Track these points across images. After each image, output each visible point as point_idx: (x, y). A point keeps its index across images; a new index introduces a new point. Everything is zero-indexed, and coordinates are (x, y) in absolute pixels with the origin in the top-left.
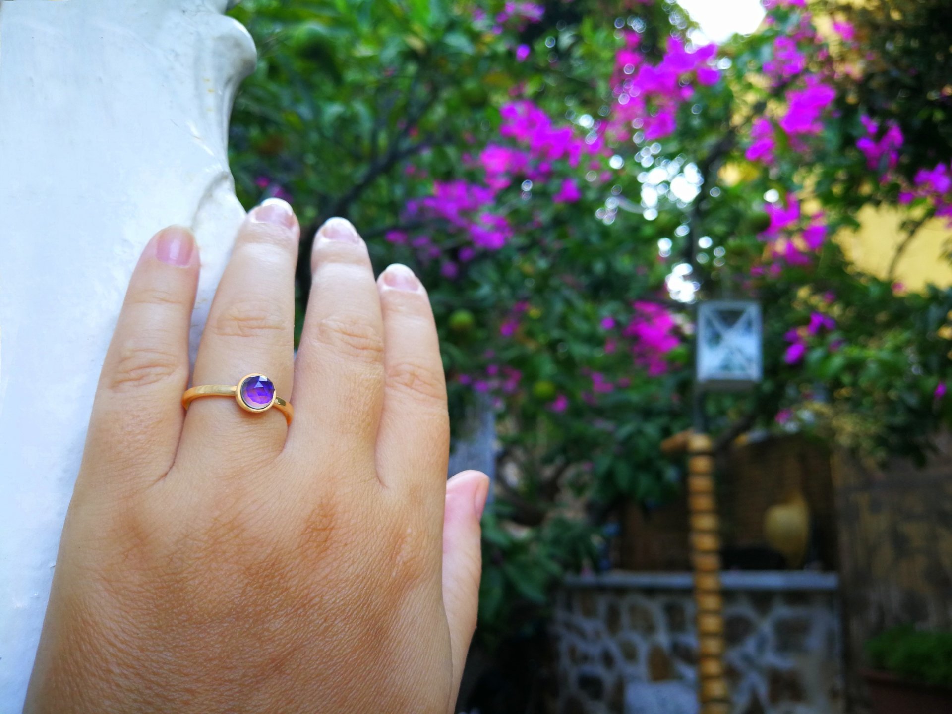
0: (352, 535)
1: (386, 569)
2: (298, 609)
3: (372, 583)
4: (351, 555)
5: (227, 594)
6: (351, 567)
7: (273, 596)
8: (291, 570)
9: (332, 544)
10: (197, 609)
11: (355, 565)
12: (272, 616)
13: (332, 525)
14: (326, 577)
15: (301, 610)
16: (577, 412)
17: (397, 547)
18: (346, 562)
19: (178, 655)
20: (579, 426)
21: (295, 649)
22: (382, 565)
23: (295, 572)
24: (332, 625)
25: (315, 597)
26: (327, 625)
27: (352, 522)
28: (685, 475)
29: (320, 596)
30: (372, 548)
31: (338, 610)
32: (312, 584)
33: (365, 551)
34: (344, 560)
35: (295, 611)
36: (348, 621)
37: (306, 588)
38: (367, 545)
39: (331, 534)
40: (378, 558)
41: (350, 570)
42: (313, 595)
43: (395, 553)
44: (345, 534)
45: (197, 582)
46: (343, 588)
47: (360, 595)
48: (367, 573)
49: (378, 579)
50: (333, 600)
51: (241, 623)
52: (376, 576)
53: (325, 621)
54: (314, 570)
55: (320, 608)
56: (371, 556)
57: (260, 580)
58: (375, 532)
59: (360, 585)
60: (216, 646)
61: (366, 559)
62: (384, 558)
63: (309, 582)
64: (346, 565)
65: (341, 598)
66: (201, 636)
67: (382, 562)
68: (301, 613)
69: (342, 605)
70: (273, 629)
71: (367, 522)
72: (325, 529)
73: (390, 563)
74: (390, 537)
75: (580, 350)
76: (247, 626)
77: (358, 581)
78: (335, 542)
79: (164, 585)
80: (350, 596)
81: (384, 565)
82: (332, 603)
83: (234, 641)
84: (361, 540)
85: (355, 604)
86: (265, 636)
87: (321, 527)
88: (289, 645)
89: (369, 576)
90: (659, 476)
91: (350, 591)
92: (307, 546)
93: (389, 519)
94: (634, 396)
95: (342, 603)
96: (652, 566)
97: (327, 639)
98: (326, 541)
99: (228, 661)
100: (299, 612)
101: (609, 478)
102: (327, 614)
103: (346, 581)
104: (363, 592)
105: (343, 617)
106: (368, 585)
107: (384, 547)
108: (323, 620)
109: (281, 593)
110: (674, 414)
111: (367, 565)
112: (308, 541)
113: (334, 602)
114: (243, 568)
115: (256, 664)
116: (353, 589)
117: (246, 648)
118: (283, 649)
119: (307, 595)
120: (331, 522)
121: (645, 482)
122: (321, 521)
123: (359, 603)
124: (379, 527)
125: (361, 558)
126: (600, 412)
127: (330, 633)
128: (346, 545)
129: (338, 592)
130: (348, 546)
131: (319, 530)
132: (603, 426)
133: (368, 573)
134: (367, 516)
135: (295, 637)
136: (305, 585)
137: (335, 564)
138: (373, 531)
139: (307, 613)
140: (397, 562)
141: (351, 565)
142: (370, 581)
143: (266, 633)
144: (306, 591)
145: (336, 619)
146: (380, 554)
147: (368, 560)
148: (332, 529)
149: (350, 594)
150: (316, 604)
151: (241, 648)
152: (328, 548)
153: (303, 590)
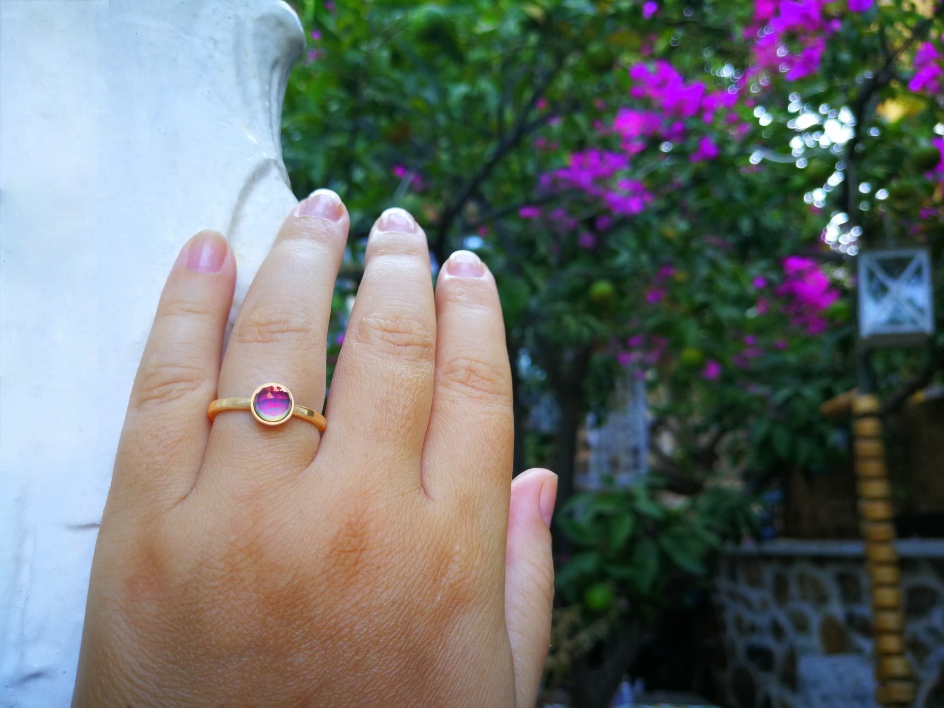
0: (387, 556)
1: (429, 593)
2: (325, 641)
3: (410, 610)
4: (385, 579)
5: (246, 626)
6: (385, 593)
7: (296, 627)
8: (315, 598)
9: (363, 567)
10: (214, 642)
11: (390, 591)
12: (295, 649)
13: (363, 545)
14: (357, 604)
15: (329, 642)
16: (728, 379)
17: (442, 567)
18: (379, 587)
19: (196, 691)
20: (732, 393)
21: (322, 686)
22: (423, 589)
23: (319, 600)
24: (364, 658)
25: (344, 627)
26: (358, 658)
27: (387, 541)
28: (851, 439)
29: (350, 626)
30: (409, 571)
31: (370, 642)
32: (340, 613)
33: (401, 574)
34: (376, 585)
35: (321, 643)
36: (383, 653)
37: (333, 617)
38: (403, 567)
39: (361, 557)
40: (419, 581)
41: (384, 596)
42: (342, 624)
43: (439, 574)
44: (377, 555)
45: (214, 612)
46: (376, 616)
47: (396, 625)
48: (404, 599)
49: (419, 605)
50: (365, 630)
51: (261, 657)
52: (415, 601)
53: (356, 653)
54: (342, 597)
55: (350, 639)
56: (409, 579)
57: (281, 610)
58: (414, 551)
59: (396, 613)
60: (236, 682)
61: (403, 583)
62: (426, 581)
63: (337, 611)
64: (380, 590)
65: (374, 628)
66: (219, 671)
67: (423, 586)
68: (328, 645)
69: (375, 636)
70: (296, 664)
71: (404, 541)
72: (354, 551)
73: (434, 587)
74: (433, 557)
75: (727, 313)
76: (269, 660)
77: (393, 608)
78: (367, 564)
79: (180, 616)
80: (384, 626)
81: (425, 589)
82: (364, 634)
83: (255, 677)
84: (397, 562)
85: (390, 634)
86: (288, 671)
87: (349, 548)
88: (315, 681)
89: (407, 602)
90: (821, 441)
91: (384, 620)
92: (333, 571)
93: (431, 536)
94: (791, 358)
95: (376, 633)
96: (822, 534)
97: (359, 674)
98: (356, 564)
99: (249, 699)
100: (326, 644)
101: (766, 443)
102: (358, 646)
103: (379, 608)
104: (401, 619)
105: (377, 650)
106: (405, 613)
107: (425, 569)
108: (353, 653)
109: (305, 623)
110: (837, 374)
111: (404, 590)
112: (335, 565)
113: (367, 631)
114: (262, 597)
115: (279, 703)
116: (387, 617)
117: (267, 684)
118: (308, 686)
119: (336, 624)
120: (361, 542)
121: (806, 448)
122: (349, 542)
123: (395, 633)
124: (419, 546)
125: (397, 582)
126: (755, 376)
127: (362, 668)
128: (379, 567)
129: (370, 621)
130: (382, 569)
131: (347, 552)
132: (759, 390)
133: (406, 597)
134: (404, 534)
135: (323, 672)
136: (332, 614)
137: (367, 590)
138: (411, 551)
139: (334, 645)
140: (442, 584)
141: (385, 590)
142: (408, 608)
143: (289, 669)
144: (334, 621)
145: (368, 651)
146: (421, 576)
147: (406, 583)
148: (363, 550)
149: (384, 623)
150: (345, 636)
151: (263, 685)
152: (358, 572)
153: (330, 619)
